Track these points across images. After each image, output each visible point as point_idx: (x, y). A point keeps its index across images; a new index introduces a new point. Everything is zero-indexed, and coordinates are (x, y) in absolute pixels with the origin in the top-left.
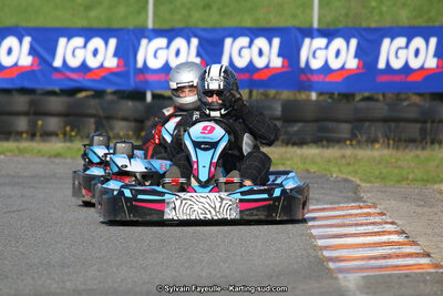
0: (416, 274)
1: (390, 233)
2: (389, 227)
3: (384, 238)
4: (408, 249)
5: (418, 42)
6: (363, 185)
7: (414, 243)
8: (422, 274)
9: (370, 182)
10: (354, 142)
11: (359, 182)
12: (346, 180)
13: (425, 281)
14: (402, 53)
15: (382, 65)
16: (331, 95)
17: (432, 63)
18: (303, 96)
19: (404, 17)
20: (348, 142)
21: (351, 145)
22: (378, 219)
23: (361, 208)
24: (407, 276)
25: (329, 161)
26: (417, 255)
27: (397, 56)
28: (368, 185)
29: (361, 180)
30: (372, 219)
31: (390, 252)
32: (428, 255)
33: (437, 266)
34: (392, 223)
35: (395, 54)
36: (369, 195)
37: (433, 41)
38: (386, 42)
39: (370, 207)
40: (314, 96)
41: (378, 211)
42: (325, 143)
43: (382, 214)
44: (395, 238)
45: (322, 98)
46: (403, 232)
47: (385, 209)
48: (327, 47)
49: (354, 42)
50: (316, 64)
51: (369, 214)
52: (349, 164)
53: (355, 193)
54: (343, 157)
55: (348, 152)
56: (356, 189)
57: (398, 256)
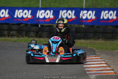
0: (110, 75)
1: (103, 64)
2: (103, 62)
3: (102, 65)
4: (108, 68)
5: (111, 12)
6: (96, 50)
7: (110, 67)
8: (112, 75)
9: (98, 49)
10: (94, 39)
11: (95, 49)
12: (92, 49)
13: (112, 77)
14: (107, 15)
15: (101, 18)
16: (88, 26)
17: (115, 18)
18: (81, 26)
19: (108, 5)
20: (92, 39)
21: (93, 39)
22: (100, 60)
23: (96, 57)
24: (107, 76)
25: (87, 44)
26: (110, 70)
27: (106, 16)
28: (98, 50)
29: (96, 49)
30: (99, 60)
31: (103, 69)
32: (113, 70)
33: (116, 73)
34: (104, 61)
35: (105, 15)
36: (98, 53)
37: (115, 12)
38: (103, 12)
39: (98, 57)
40: (83, 26)
41: (100, 57)
42: (86, 39)
43: (101, 58)
44: (104, 65)
45: (86, 27)
46: (107, 64)
47: (102, 57)
48: (87, 13)
49: (94, 12)
50: (84, 18)
51: (98, 58)
52: (93, 45)
53: (94, 52)
54: (91, 42)
55: (92, 41)
56: (94, 51)
57: (105, 70)
